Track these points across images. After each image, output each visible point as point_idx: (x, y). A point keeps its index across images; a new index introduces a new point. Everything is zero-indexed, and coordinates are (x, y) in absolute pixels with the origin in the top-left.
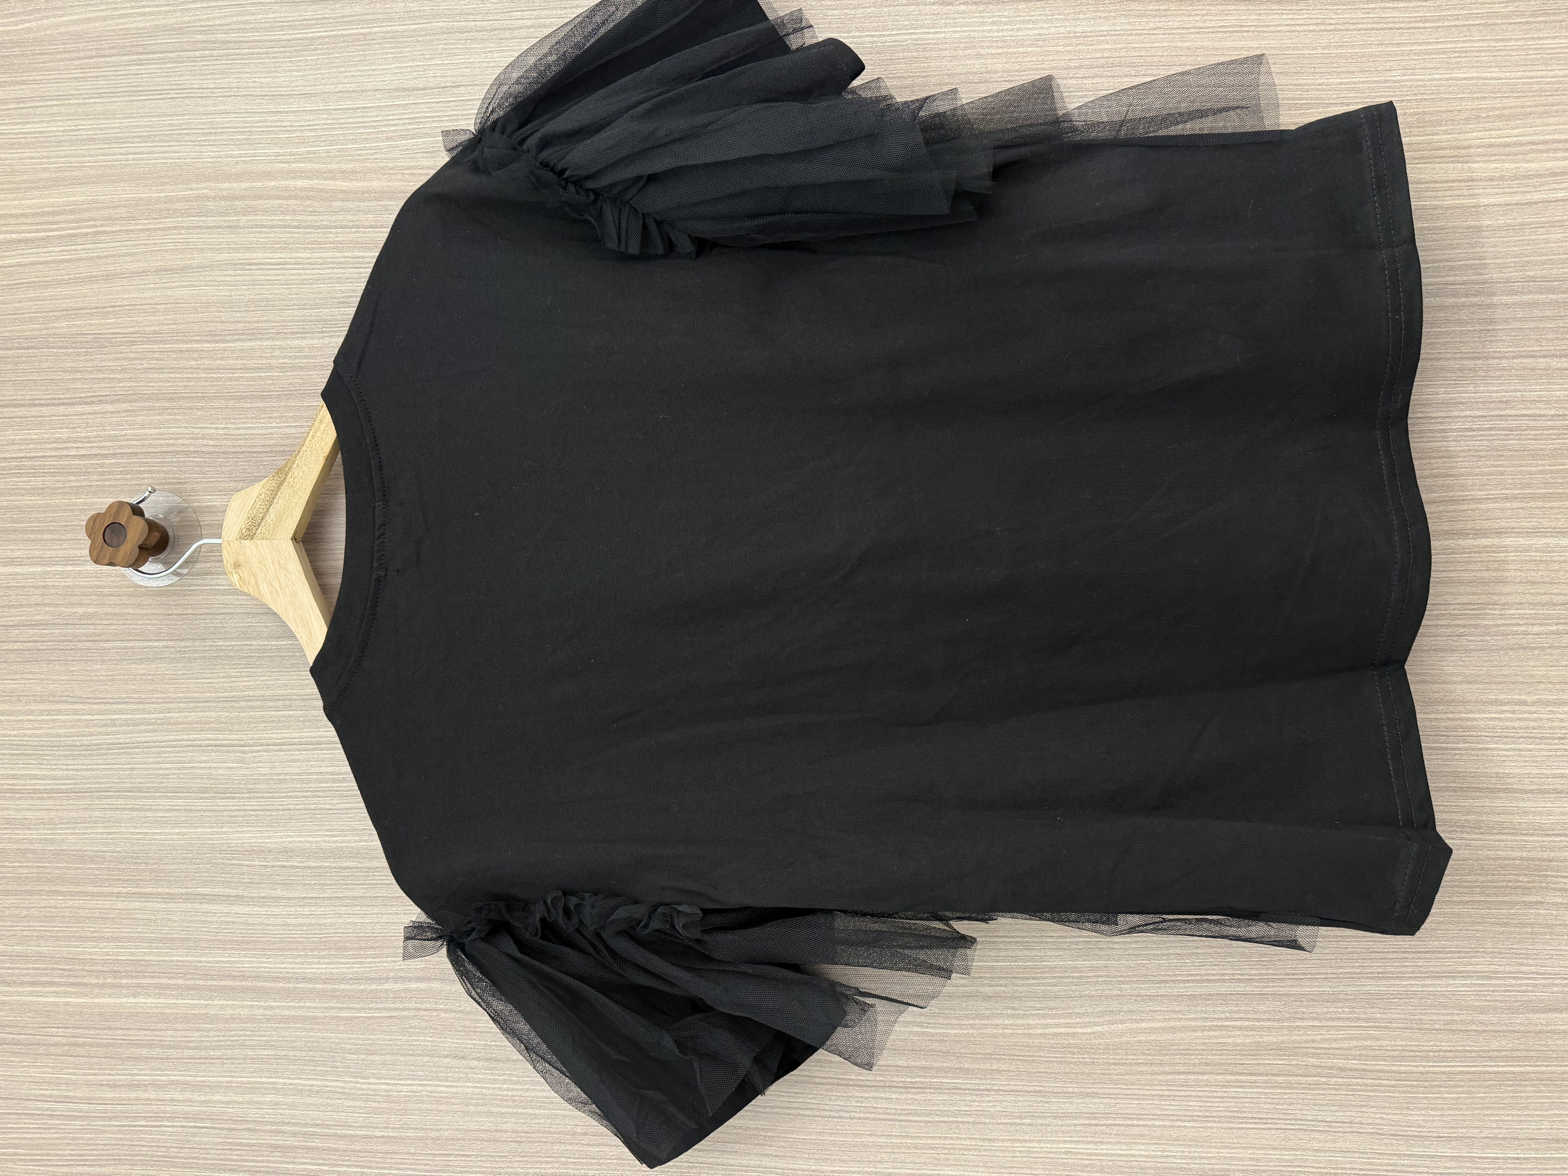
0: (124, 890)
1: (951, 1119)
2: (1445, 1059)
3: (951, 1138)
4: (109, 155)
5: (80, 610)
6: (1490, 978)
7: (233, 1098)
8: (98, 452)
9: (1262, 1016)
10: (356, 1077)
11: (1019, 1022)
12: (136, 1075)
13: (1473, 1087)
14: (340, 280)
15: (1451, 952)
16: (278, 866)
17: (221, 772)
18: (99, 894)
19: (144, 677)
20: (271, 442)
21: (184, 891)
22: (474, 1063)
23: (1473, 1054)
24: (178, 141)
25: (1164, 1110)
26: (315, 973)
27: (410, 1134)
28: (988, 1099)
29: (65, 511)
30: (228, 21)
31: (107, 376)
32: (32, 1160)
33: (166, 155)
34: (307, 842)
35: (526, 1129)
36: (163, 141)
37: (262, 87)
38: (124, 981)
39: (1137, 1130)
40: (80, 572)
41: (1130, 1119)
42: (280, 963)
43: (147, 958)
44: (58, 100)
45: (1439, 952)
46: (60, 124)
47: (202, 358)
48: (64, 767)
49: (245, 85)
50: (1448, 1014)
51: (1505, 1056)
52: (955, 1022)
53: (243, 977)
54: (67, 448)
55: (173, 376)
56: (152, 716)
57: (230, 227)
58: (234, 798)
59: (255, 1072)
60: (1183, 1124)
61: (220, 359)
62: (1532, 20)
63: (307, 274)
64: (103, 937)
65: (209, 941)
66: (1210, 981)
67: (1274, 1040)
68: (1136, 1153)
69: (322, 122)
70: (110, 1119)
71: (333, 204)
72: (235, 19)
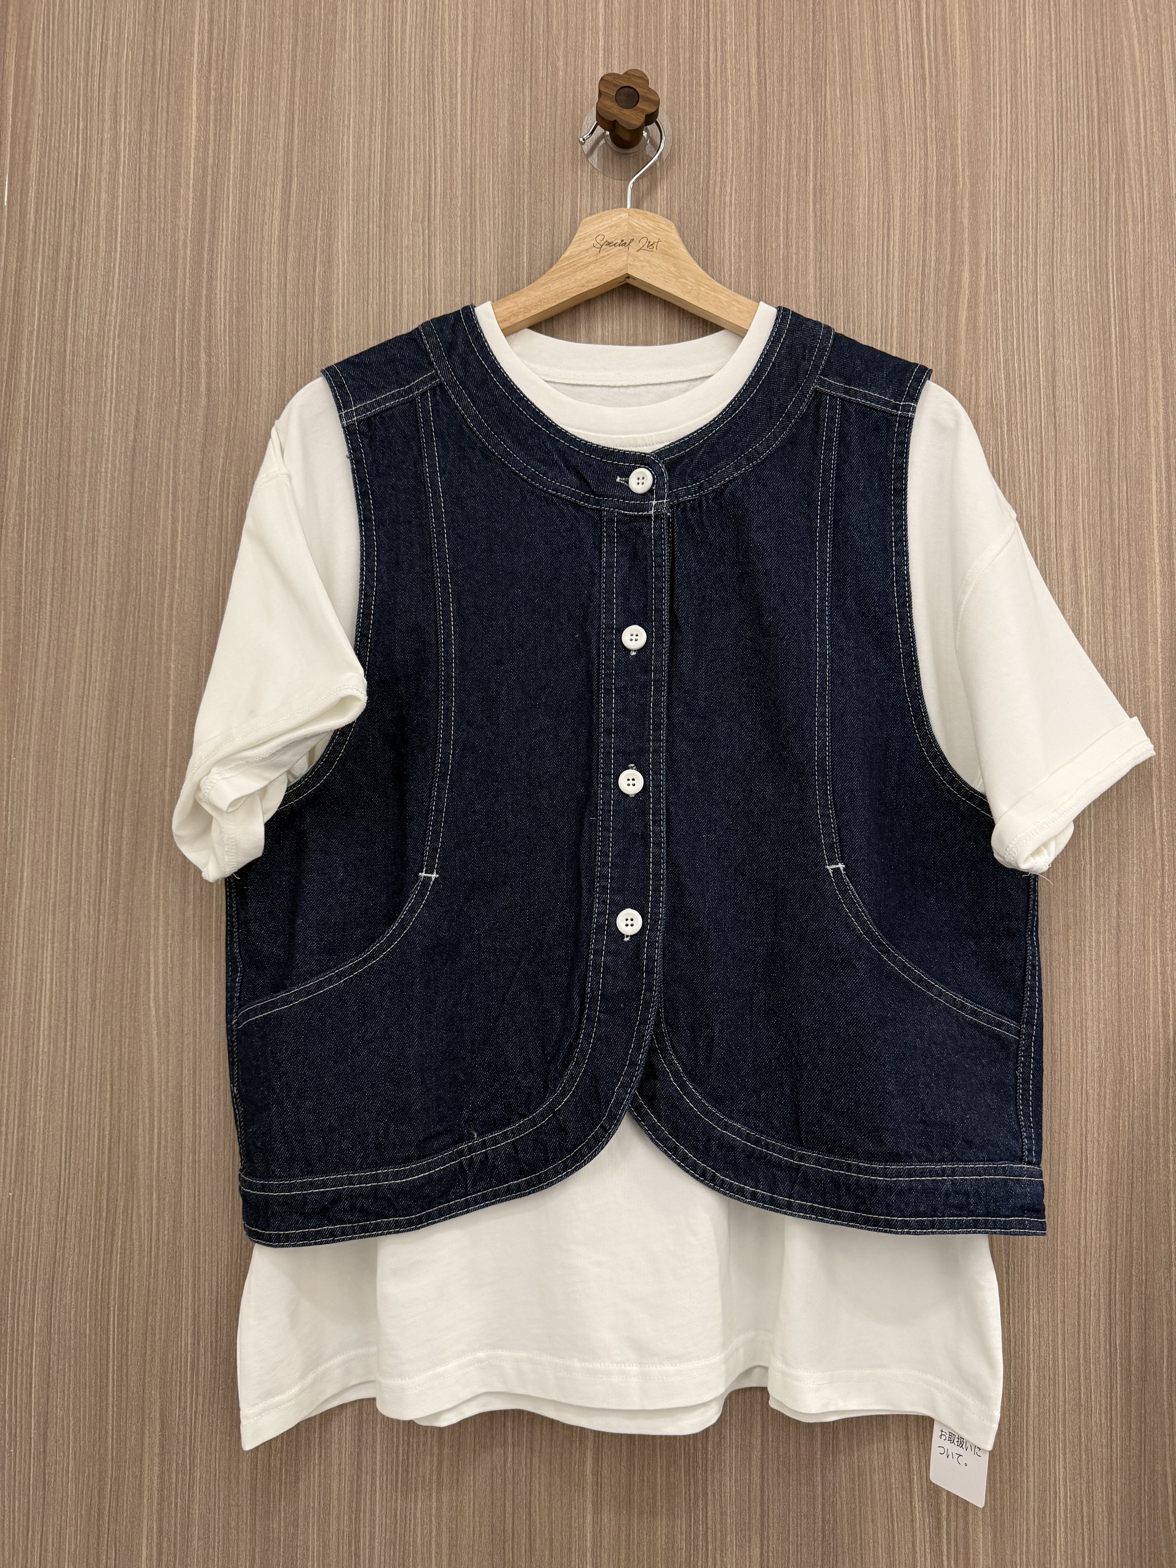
0: (297, 107)
1: (73, 877)
2: (121, 1325)
3: (56, 876)
4: (1000, 91)
5: (561, 64)
6: (192, 1369)
7: (102, 211)
8: (712, 81)
9: (162, 1162)
10: (120, 326)
11: (161, 940)
12: (126, 118)
13: (95, 1349)
14: (870, 313)
15: (216, 1334)
16: (316, 254)
17: (405, 198)
18: (293, 82)
19: (496, 125)
20: (716, 246)
21: (295, 164)
22: (131, 436)
23: (124, 1351)
24: (1011, 156)
25: (79, 1070)
26: (216, 288)
27: (68, 377)
28: (91, 911)
29: (656, 49)
30: (1128, 205)
31: (785, 88)
32: (48, 21)
33: (998, 145)
34: (338, 281)
35: (70, 484)
36: (1012, 142)
37: (1062, 238)
38: (212, 108)
39: (61, 1045)
40: (597, 63)
41: (71, 1039)
42: (226, 254)
43: (233, 129)
44: (1056, 39)
45: (216, 1324)
46: (1032, 42)
47: (799, 180)
48: (413, 49)
49: (1064, 222)
50: (161, 1329)
51: (122, 1379)
52: (162, 882)
53: (214, 220)
54: (716, 50)
55: (783, 152)
56: (459, 133)
57: (926, 208)
58: (380, 211)
59: (127, 231)
60: (66, 1086)
61: (798, 199)
62: (1083, 1447)
63: (877, 282)
64: (253, 87)
65: (248, 188)
66: (194, 1115)
67: (141, 1171)
68: (41, 1044)
69: (1025, 298)
70: (85, 95)
71: (945, 309)
72: (1130, 212)
